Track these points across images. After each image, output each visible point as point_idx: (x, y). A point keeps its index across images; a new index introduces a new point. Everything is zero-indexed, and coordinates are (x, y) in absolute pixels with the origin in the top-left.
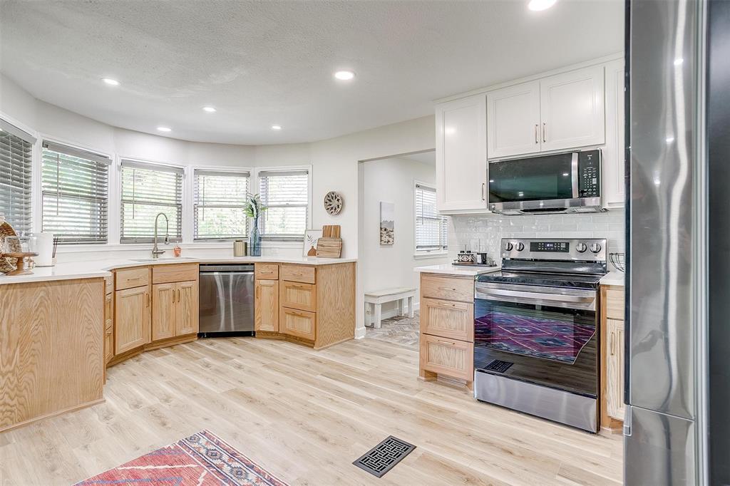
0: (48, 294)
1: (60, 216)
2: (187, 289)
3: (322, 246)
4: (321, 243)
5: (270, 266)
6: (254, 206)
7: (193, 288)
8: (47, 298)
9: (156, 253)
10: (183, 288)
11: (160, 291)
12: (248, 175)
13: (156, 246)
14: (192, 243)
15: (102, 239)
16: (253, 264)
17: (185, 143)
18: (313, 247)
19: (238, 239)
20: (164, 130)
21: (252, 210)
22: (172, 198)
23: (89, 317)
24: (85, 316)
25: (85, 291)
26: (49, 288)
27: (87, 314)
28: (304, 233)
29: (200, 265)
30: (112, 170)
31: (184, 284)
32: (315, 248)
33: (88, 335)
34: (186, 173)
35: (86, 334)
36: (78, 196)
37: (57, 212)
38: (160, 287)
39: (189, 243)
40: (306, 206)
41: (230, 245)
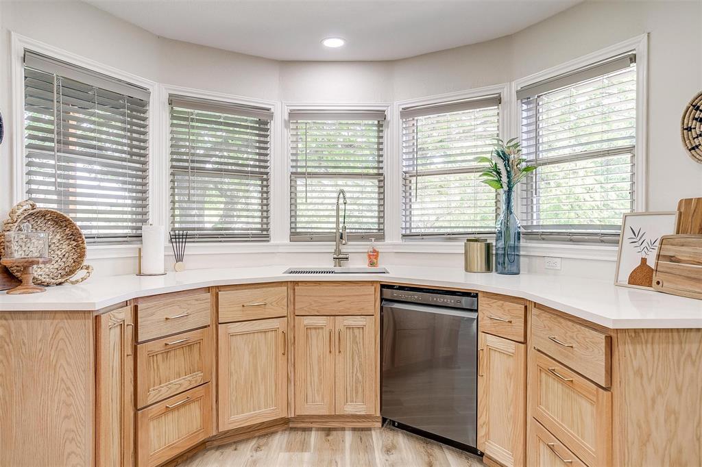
0: (9, 333)
1: (194, 202)
2: (356, 331)
3: (671, 259)
4: (670, 250)
5: (508, 305)
6: (501, 166)
7: (366, 329)
8: (8, 340)
9: (340, 259)
10: (348, 328)
11: (308, 328)
12: (497, 100)
13: (337, 246)
14: (400, 241)
15: (263, 235)
16: (476, 296)
17: (386, 64)
18: (644, 261)
19: (472, 237)
20: (334, 43)
21: (499, 173)
22: (370, 165)
23: (69, 384)
24: (63, 380)
25: (62, 334)
26: (11, 321)
27: (64, 377)
28: (619, 222)
29: (383, 286)
30: (277, 128)
31: (350, 321)
32: (651, 263)
33: (66, 417)
34: (388, 118)
35: (63, 415)
36: (221, 170)
37: (189, 195)
38: (308, 321)
39: (395, 242)
40: (630, 150)
41: (459, 247)
